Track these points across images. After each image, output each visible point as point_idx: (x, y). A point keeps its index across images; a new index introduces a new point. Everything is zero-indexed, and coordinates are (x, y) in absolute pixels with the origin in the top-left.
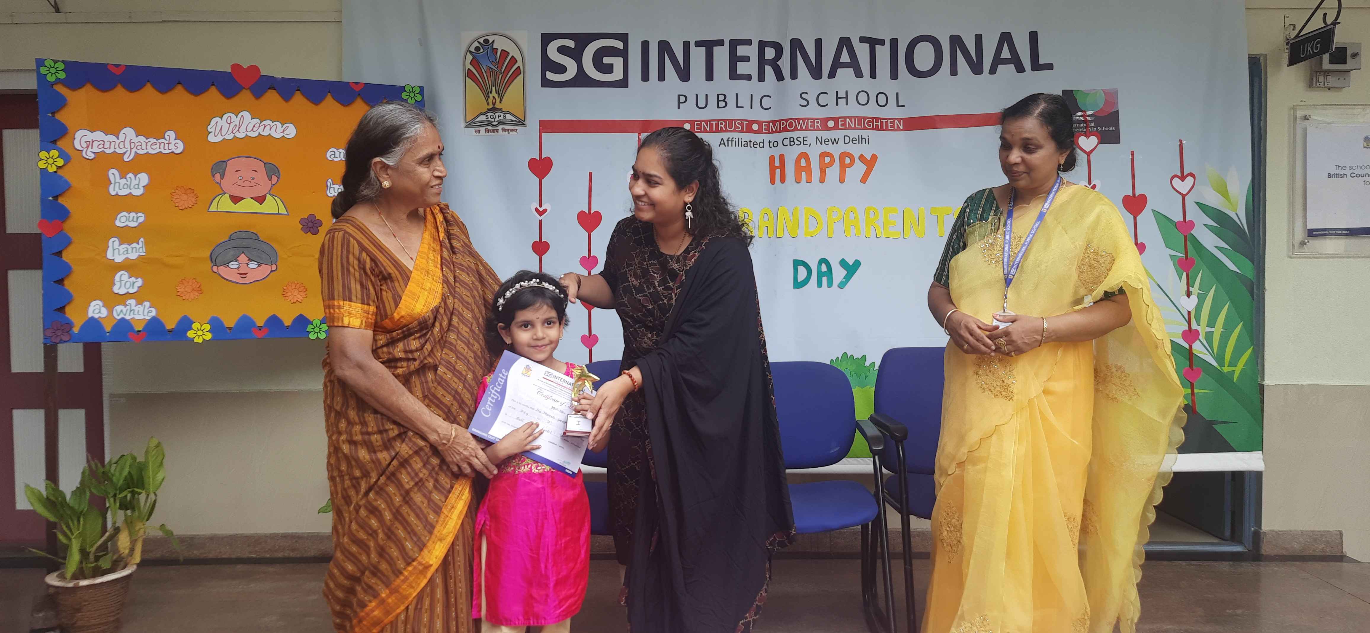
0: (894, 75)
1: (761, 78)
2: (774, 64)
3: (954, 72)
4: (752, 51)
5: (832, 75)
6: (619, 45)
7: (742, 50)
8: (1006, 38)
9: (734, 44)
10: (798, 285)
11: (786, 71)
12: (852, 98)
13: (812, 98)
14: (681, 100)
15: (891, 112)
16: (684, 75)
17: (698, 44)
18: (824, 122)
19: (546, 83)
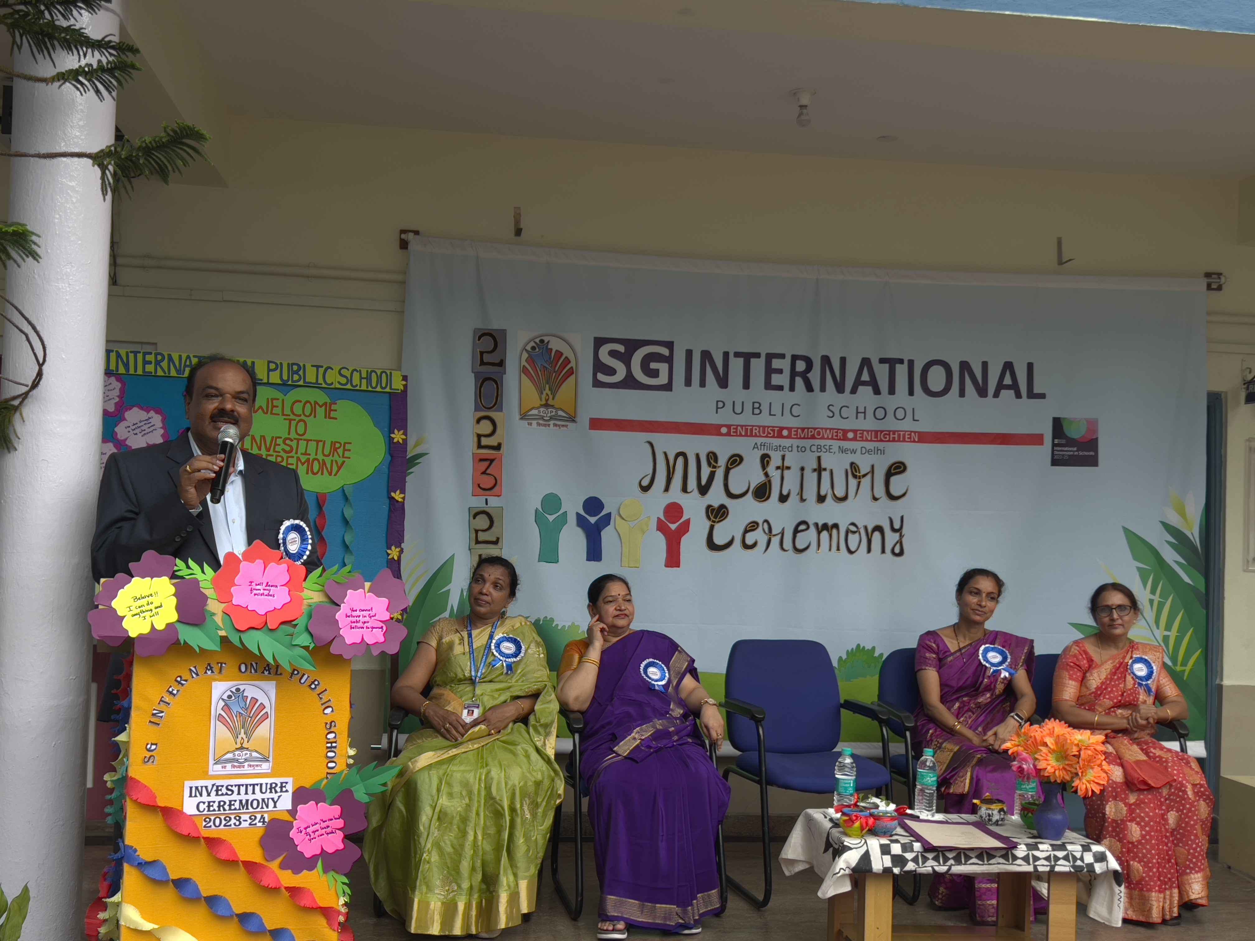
0: (911, 393)
1: (792, 388)
2: (804, 376)
3: (962, 394)
4: (784, 364)
5: (853, 391)
6: (665, 352)
7: (776, 364)
8: (1008, 366)
9: (770, 357)
11: (816, 384)
12: (872, 412)
13: (836, 410)
14: (720, 405)
15: (907, 425)
16: (723, 382)
17: (737, 355)
18: (845, 432)
19: (597, 384)
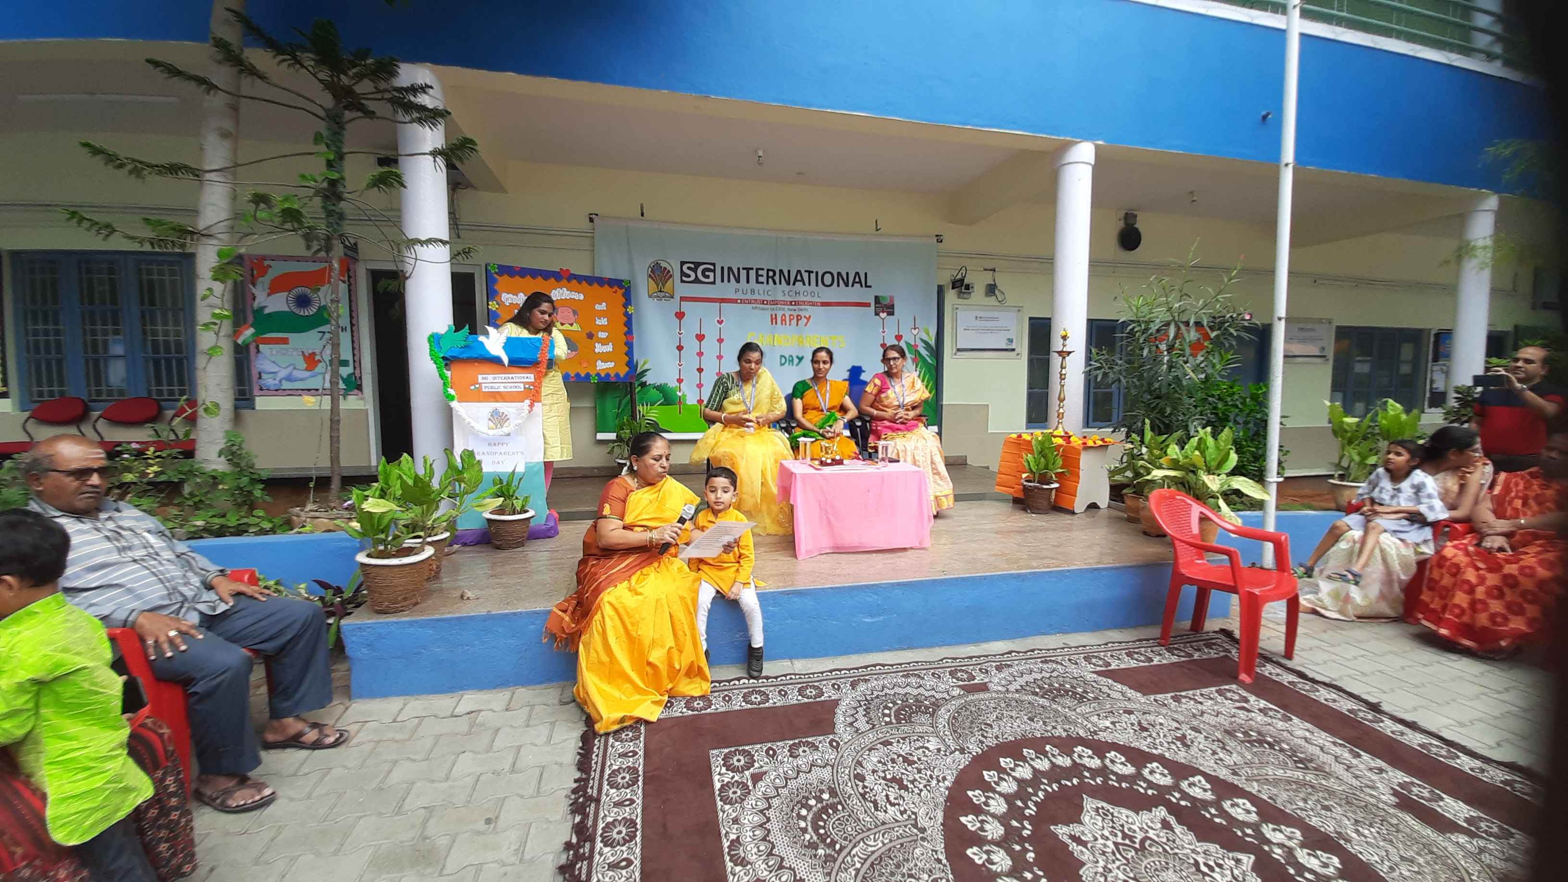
0: (817, 285)
1: (768, 283)
2: (772, 278)
3: (838, 285)
4: (764, 273)
5: (794, 284)
6: (712, 267)
7: (760, 272)
8: (857, 274)
9: (757, 270)
10: (782, 365)
11: (777, 281)
12: (801, 293)
13: (786, 292)
14: (737, 290)
15: (816, 299)
16: (738, 281)
17: (744, 269)
18: (791, 302)
19: (682, 281)
